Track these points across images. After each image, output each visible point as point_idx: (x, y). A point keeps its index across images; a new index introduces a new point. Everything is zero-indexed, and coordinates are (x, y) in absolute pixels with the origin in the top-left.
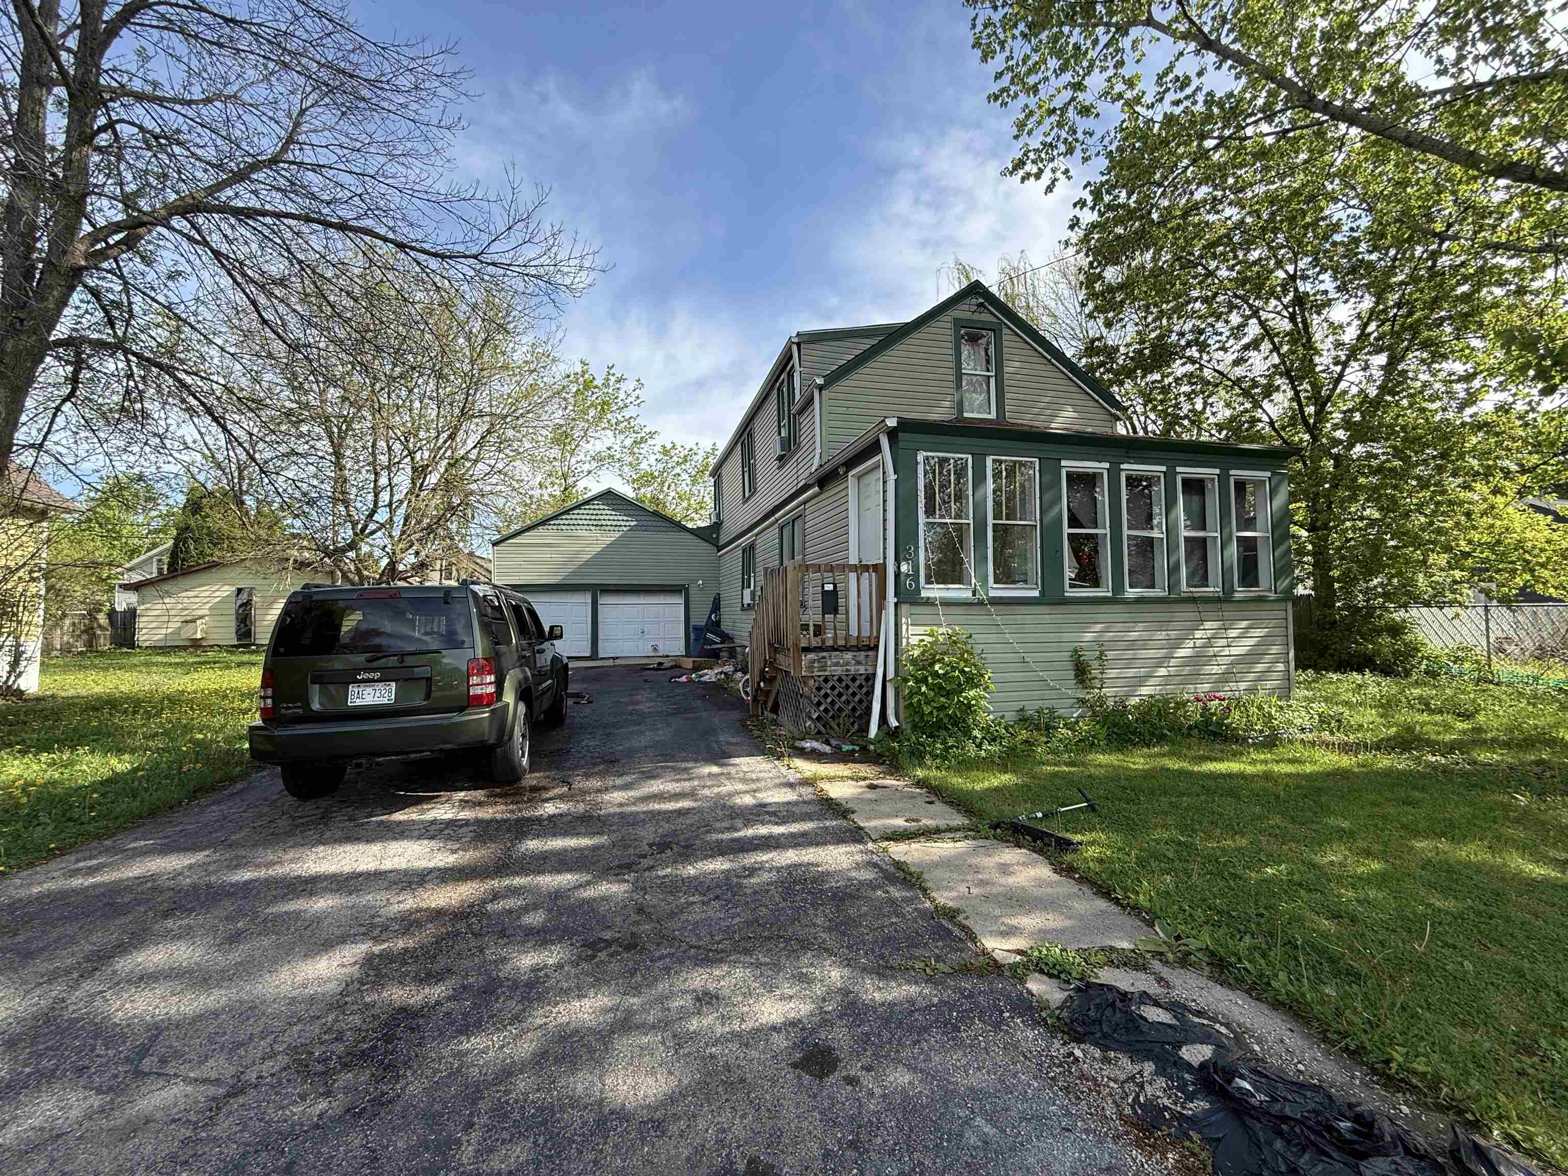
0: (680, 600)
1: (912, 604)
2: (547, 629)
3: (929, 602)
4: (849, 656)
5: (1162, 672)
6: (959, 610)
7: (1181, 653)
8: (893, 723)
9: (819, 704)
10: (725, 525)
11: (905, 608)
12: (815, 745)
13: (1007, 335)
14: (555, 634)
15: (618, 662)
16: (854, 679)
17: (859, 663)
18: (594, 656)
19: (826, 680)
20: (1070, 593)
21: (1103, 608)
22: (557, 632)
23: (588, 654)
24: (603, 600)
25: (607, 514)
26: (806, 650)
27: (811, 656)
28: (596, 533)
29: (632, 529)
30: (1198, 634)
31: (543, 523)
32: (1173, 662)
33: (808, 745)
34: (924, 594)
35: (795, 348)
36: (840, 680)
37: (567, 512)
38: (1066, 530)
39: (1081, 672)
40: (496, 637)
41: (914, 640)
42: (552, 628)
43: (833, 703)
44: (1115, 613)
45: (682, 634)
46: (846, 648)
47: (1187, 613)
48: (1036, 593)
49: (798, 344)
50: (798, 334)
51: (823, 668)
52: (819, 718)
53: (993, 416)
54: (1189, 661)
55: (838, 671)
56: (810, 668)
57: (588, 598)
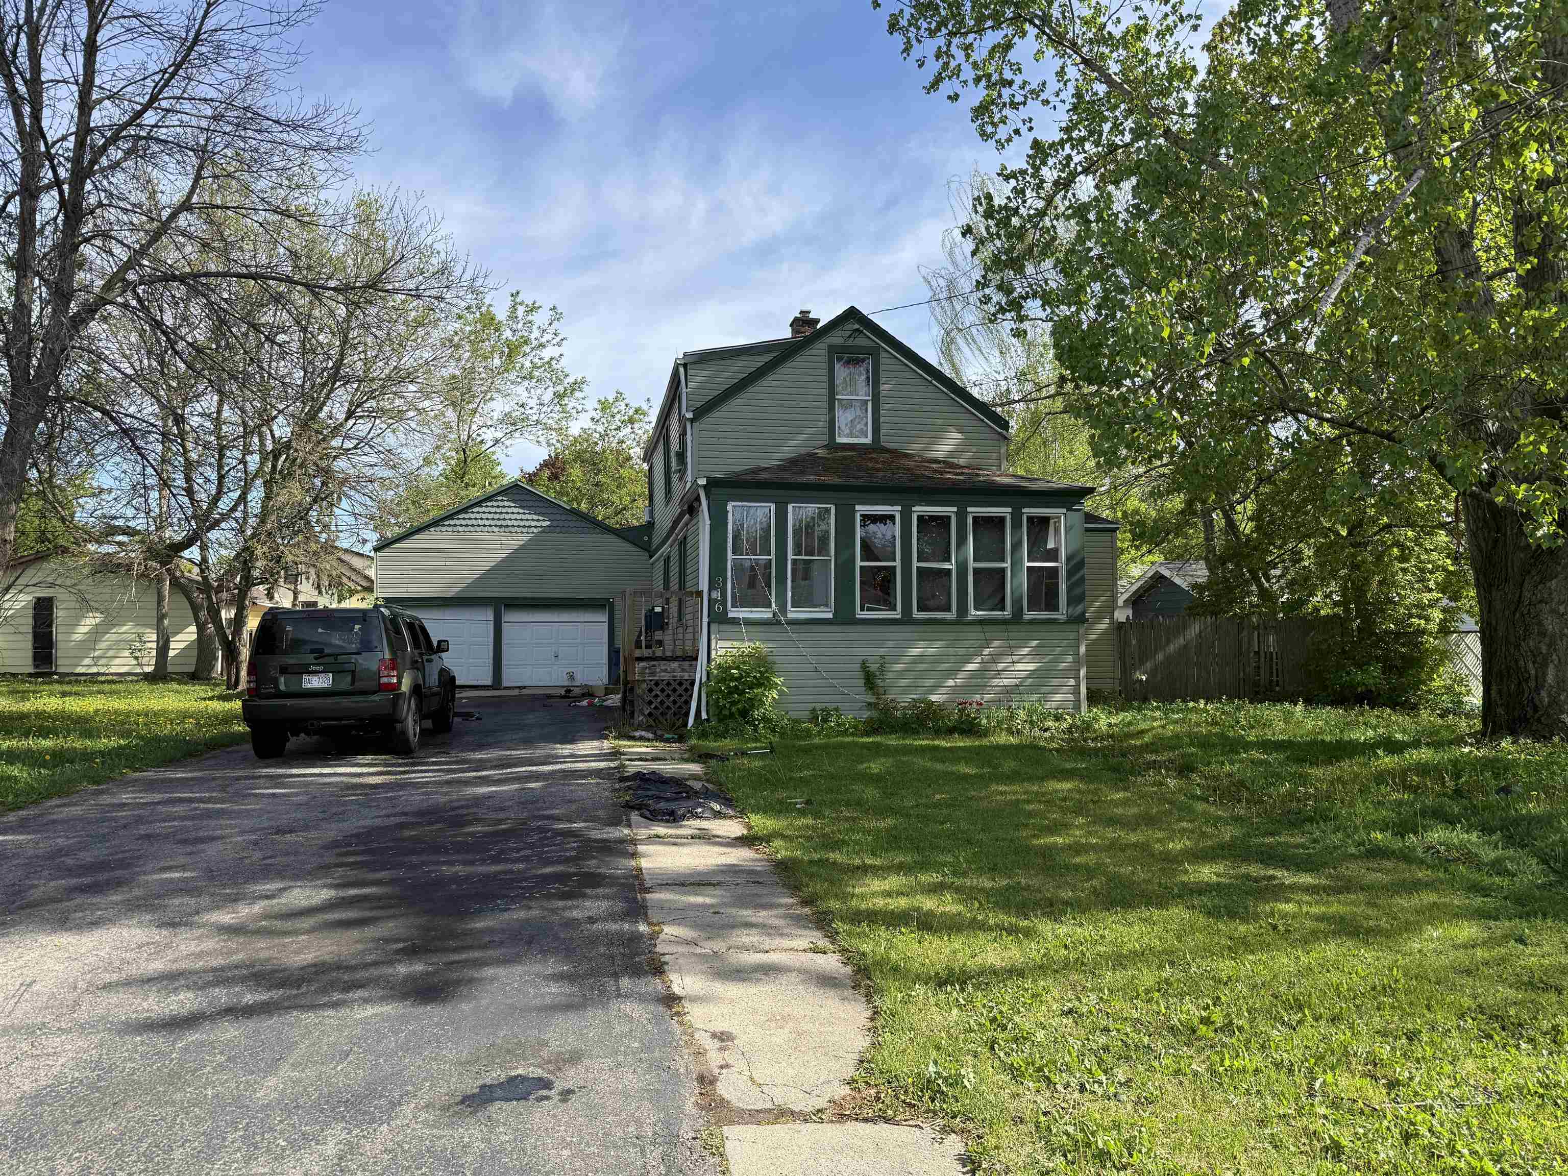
0: (602, 617)
1: (720, 623)
2: (435, 644)
3: (735, 621)
4: (675, 665)
5: (951, 683)
6: (761, 628)
7: (970, 667)
8: (704, 716)
9: (650, 703)
10: (657, 525)
11: (714, 627)
12: (643, 733)
13: (884, 359)
14: (442, 646)
15: (525, 692)
16: (680, 684)
17: (683, 670)
18: (497, 683)
19: (657, 684)
20: (861, 615)
21: (893, 628)
22: (443, 645)
23: (489, 682)
24: (509, 617)
25: (513, 512)
26: (640, 659)
27: (642, 664)
28: (497, 535)
29: (545, 530)
30: (986, 651)
31: (436, 523)
32: (960, 675)
33: (637, 734)
34: (730, 615)
35: (682, 370)
36: (669, 684)
37: (465, 510)
38: (859, 563)
39: (870, 680)
40: (396, 646)
41: (722, 652)
42: (439, 642)
43: (662, 703)
44: (904, 632)
45: (605, 660)
46: (674, 659)
47: (973, 635)
48: (830, 616)
49: (685, 366)
50: (685, 355)
51: (653, 674)
52: (650, 714)
53: (868, 440)
54: (975, 674)
55: (666, 677)
56: (642, 672)
57: (488, 615)
